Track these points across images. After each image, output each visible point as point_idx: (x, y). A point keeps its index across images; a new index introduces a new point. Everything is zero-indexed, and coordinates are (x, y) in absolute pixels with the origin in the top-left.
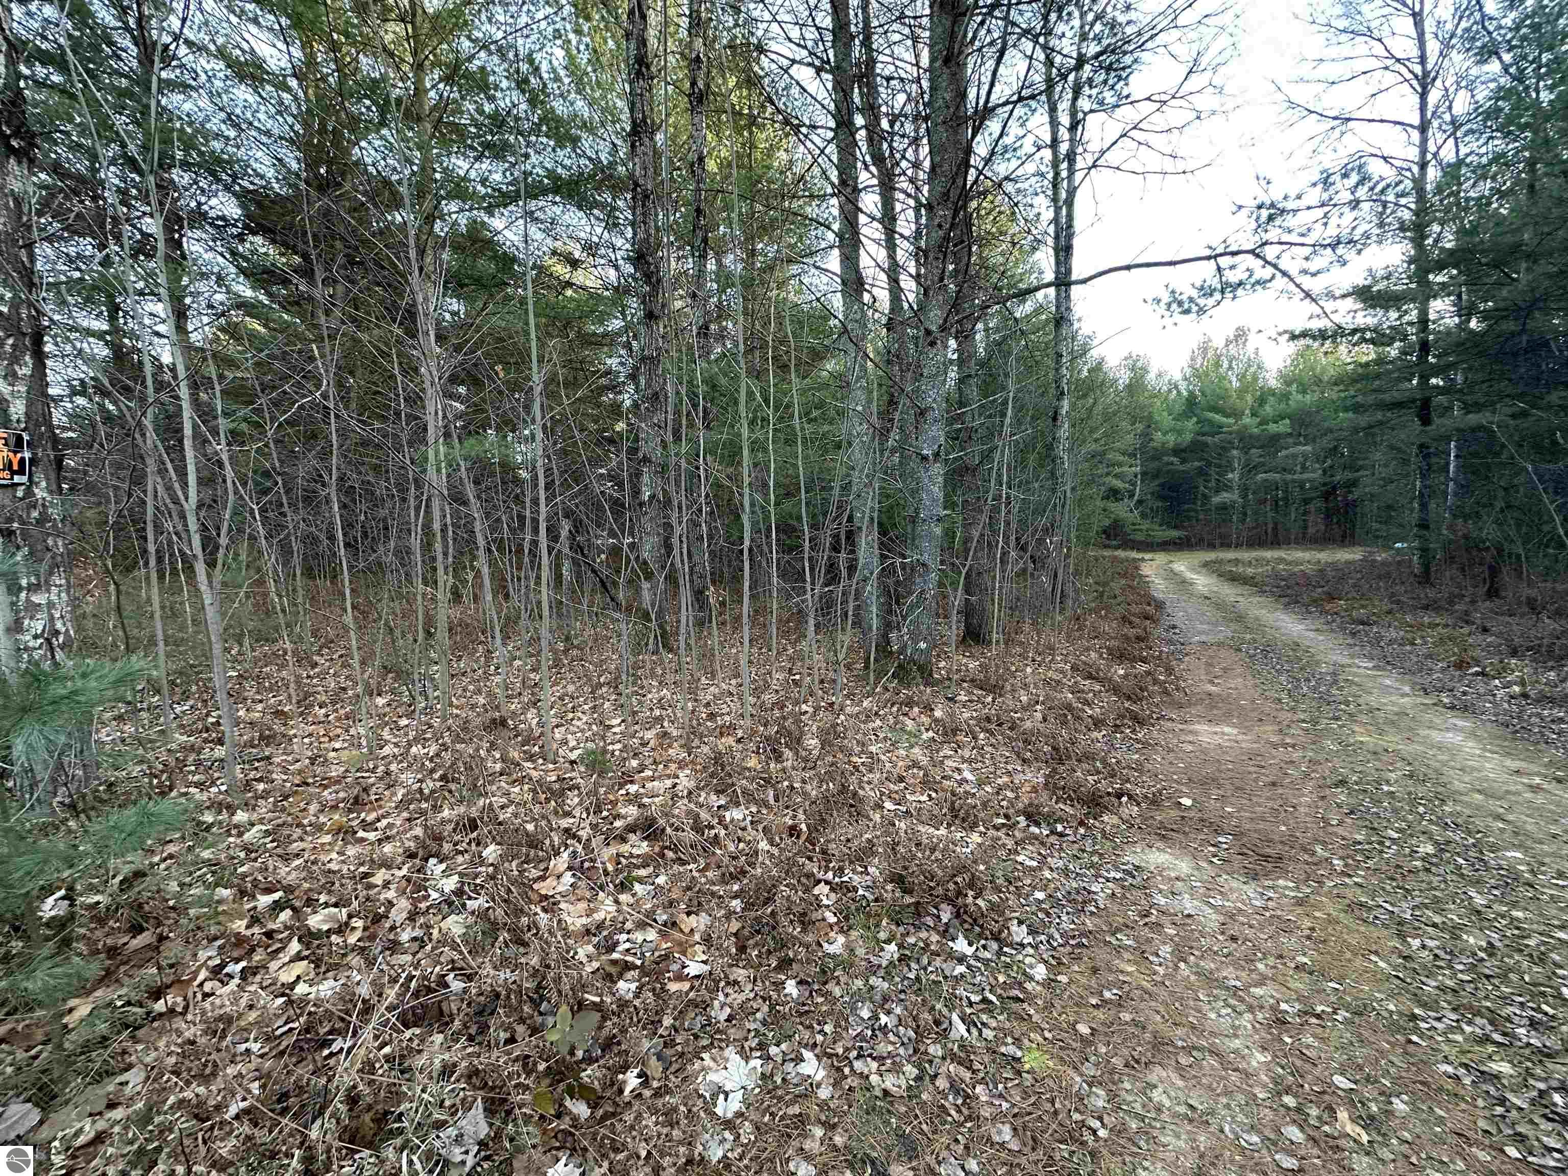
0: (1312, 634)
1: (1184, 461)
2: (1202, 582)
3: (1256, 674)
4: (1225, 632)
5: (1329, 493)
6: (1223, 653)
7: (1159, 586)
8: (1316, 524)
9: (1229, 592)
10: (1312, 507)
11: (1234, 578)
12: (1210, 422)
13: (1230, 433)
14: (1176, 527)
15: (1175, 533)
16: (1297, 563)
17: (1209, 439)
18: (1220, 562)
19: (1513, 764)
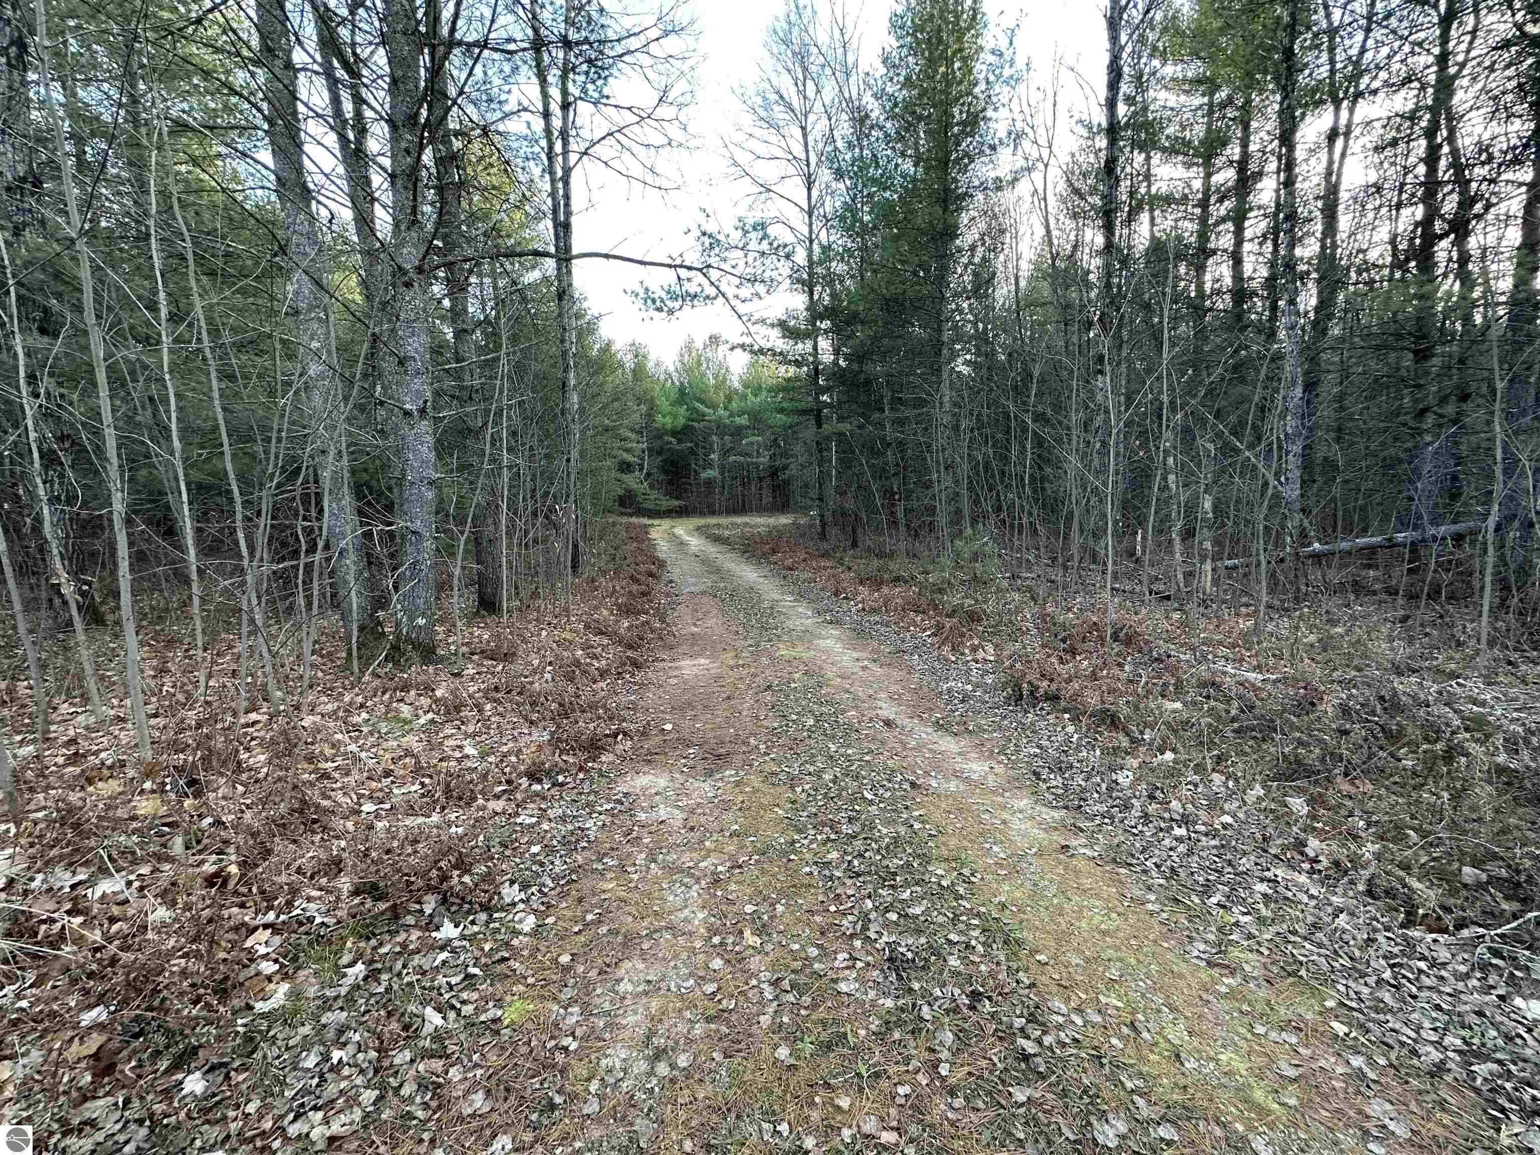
0: (761, 580)
1: (680, 441)
2: (695, 543)
3: (725, 613)
4: (707, 582)
5: (774, 473)
6: (705, 599)
7: (663, 549)
8: (767, 498)
9: (712, 550)
10: (764, 485)
11: (717, 539)
12: (697, 411)
13: (711, 422)
14: (677, 498)
15: (677, 503)
16: (756, 526)
17: (696, 424)
18: (707, 526)
19: (855, 655)
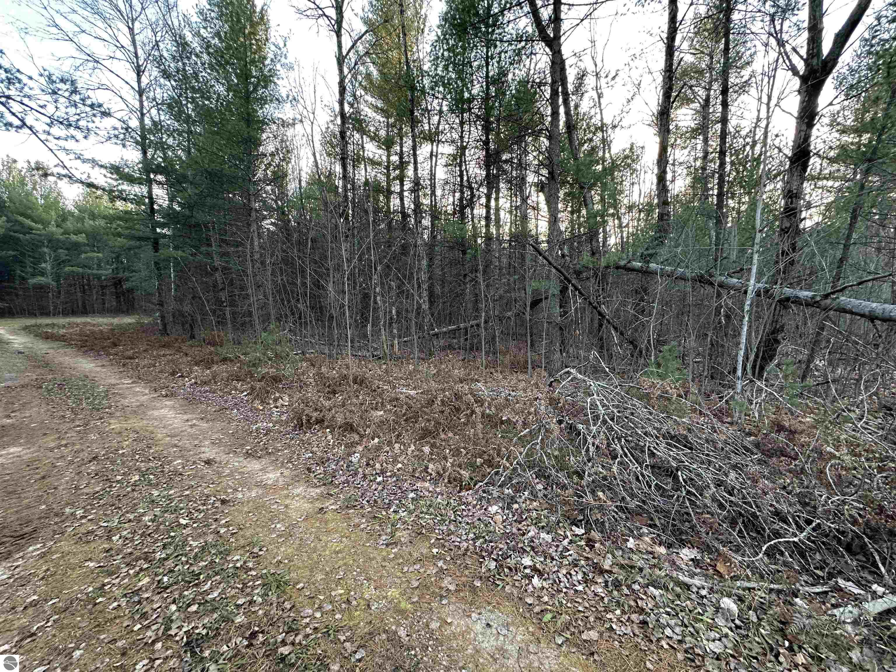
2: (19, 341)
3: (49, 402)
4: (31, 376)
6: (25, 392)
8: (110, 303)
9: (41, 347)
10: (107, 291)
13: (40, 235)
16: (98, 325)
17: (20, 235)
19: (186, 417)
